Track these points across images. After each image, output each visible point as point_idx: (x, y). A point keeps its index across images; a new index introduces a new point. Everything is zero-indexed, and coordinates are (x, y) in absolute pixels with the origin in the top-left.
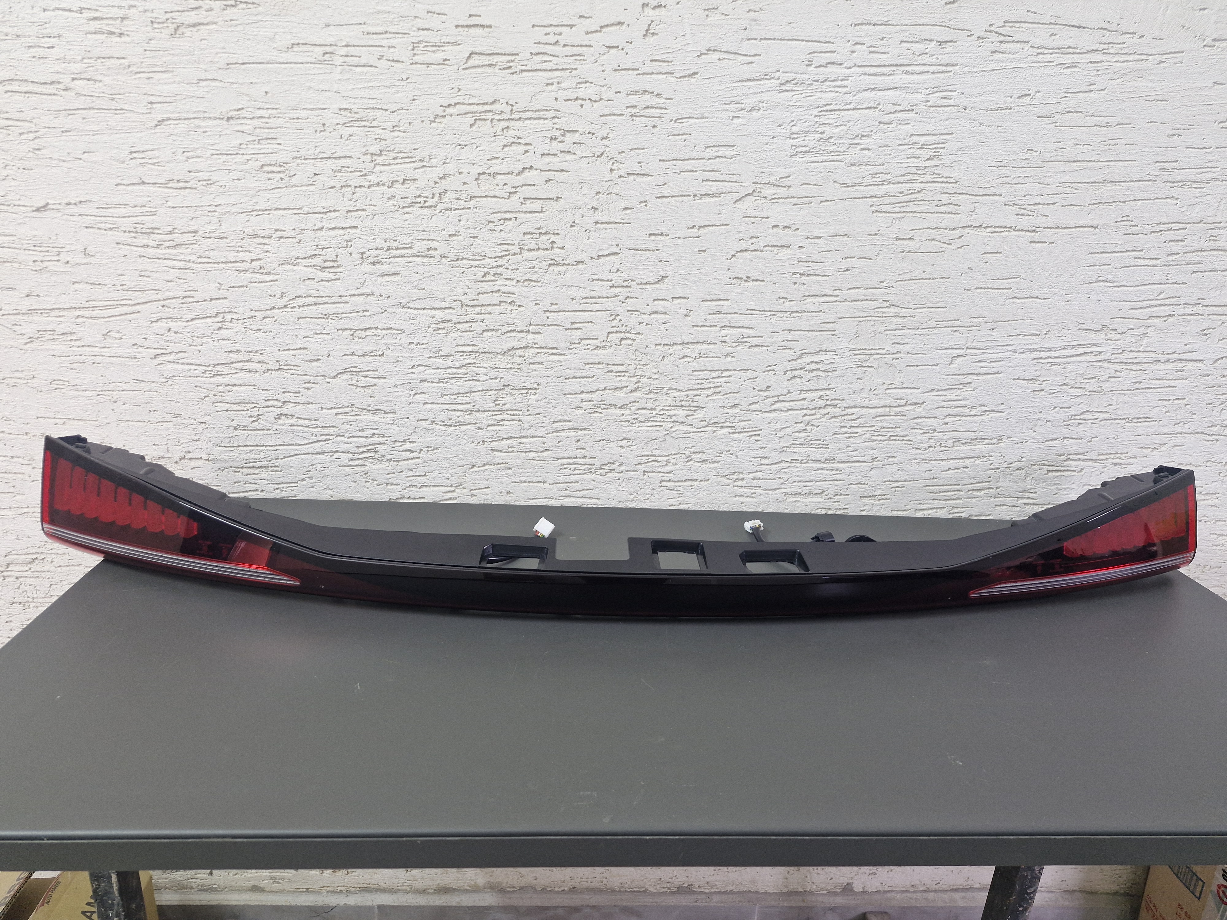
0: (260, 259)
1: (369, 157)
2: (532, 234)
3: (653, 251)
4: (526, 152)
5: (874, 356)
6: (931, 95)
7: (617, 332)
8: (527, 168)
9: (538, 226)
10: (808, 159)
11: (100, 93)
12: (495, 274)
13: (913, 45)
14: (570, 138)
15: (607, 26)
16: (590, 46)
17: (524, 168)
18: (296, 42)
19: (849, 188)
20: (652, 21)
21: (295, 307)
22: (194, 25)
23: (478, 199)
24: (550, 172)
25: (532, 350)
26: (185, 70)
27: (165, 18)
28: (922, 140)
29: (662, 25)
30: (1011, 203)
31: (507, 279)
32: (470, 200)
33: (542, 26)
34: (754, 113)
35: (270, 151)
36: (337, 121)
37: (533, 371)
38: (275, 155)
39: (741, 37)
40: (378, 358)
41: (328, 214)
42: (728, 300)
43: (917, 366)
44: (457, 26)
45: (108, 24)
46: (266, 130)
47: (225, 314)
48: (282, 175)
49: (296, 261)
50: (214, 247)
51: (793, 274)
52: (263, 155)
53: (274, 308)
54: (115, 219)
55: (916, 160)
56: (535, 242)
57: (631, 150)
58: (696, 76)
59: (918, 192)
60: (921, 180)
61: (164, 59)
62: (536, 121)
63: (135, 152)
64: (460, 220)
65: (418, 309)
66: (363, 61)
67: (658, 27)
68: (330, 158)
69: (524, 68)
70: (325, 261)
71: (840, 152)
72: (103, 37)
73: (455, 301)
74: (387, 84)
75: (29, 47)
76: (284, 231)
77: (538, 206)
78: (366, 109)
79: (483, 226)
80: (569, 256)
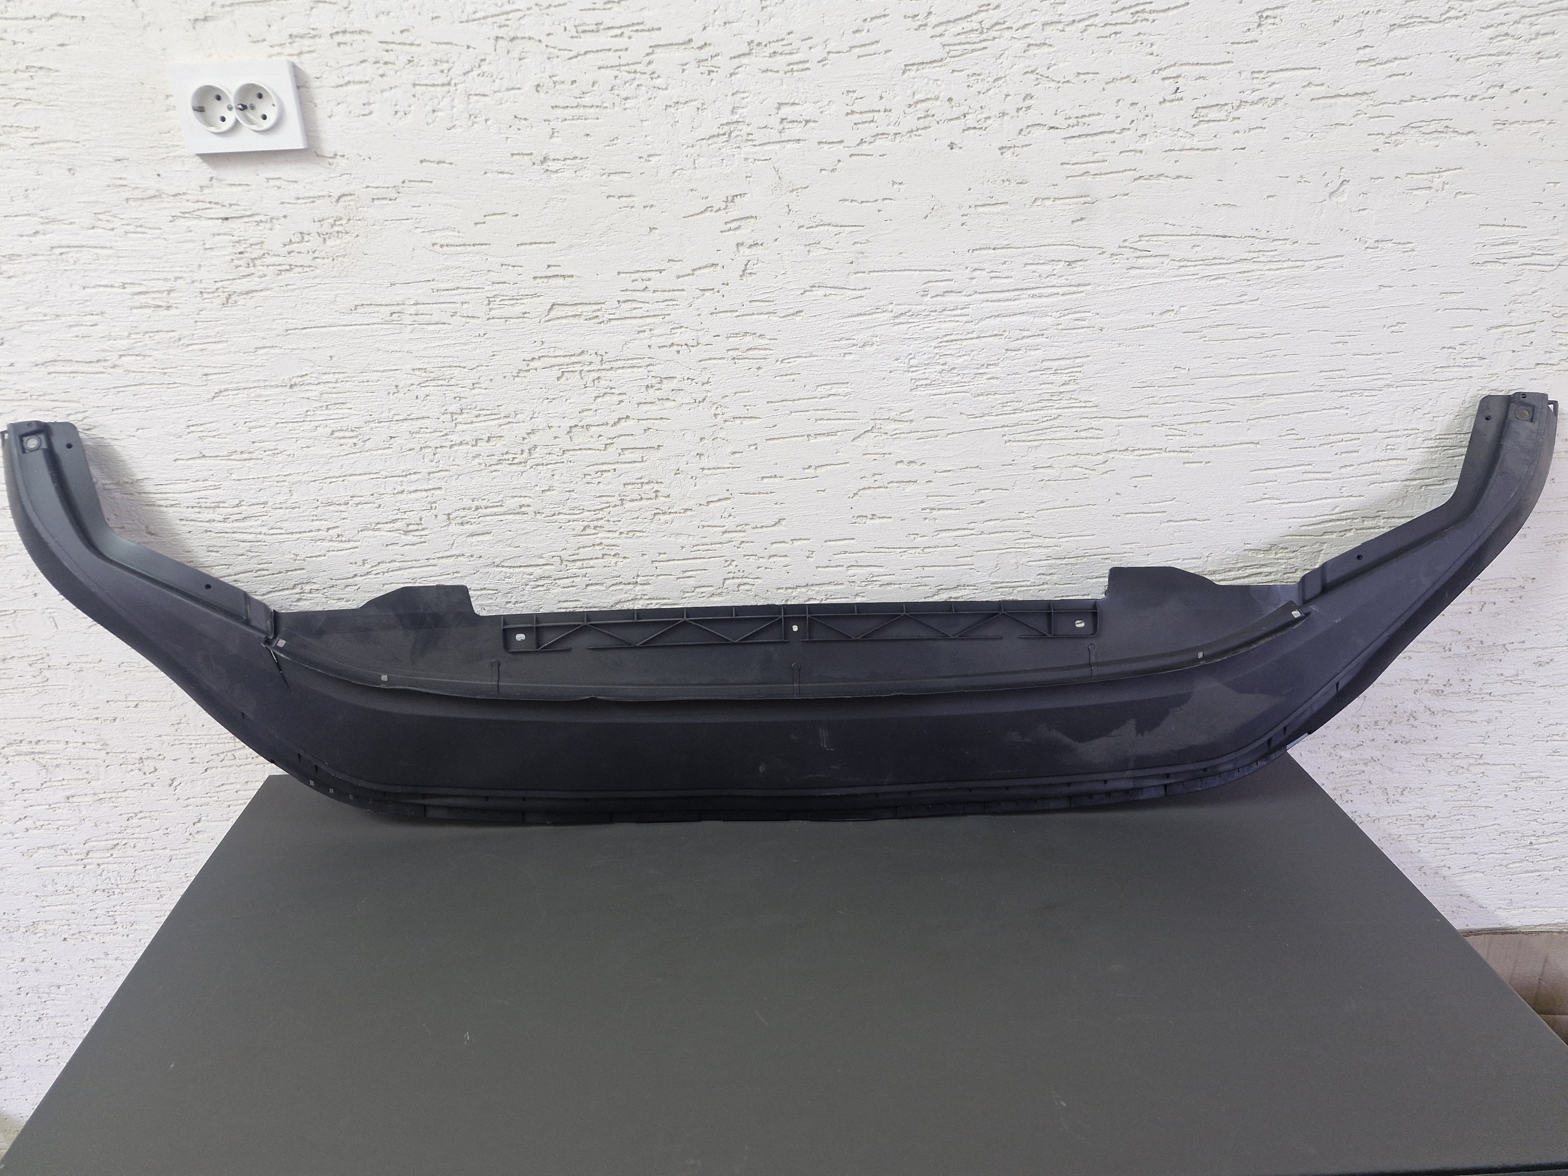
0: (337, 527)
1: (449, 416)
2: (633, 484)
3: (767, 493)
4: (621, 401)
6: (1062, 318)
7: (733, 578)
8: (622, 418)
9: (639, 476)
10: (930, 392)
11: (150, 368)
12: (595, 528)
13: (1038, 267)
14: (667, 385)
15: (700, 268)
16: (683, 290)
17: (619, 418)
18: (361, 303)
19: (978, 419)
20: (749, 261)
21: (379, 573)
22: (247, 293)
23: (571, 453)
24: (649, 421)
26: (241, 339)
27: (215, 288)
28: (1055, 364)
29: (760, 264)
30: (1159, 424)
31: (609, 531)
32: (563, 454)
33: (628, 273)
34: (867, 348)
35: (341, 416)
36: (411, 382)
38: (345, 420)
39: (847, 271)
41: (408, 476)
44: (535, 278)
45: (154, 298)
46: (334, 395)
47: (303, 585)
48: (355, 440)
49: (376, 527)
50: (285, 518)
52: (333, 421)
53: (356, 575)
54: (176, 495)
55: (1049, 386)
56: (637, 493)
57: (736, 393)
58: (801, 314)
59: (1054, 418)
60: (1057, 406)
61: (217, 329)
62: (629, 370)
63: (192, 426)
64: (553, 475)
66: (435, 319)
67: (755, 266)
68: (406, 419)
69: (611, 317)
70: (408, 525)
71: (965, 382)
72: (149, 311)
73: (553, 557)
74: (463, 341)
75: (70, 326)
76: (362, 496)
77: (637, 456)
78: (442, 367)
79: (580, 479)
80: (675, 504)
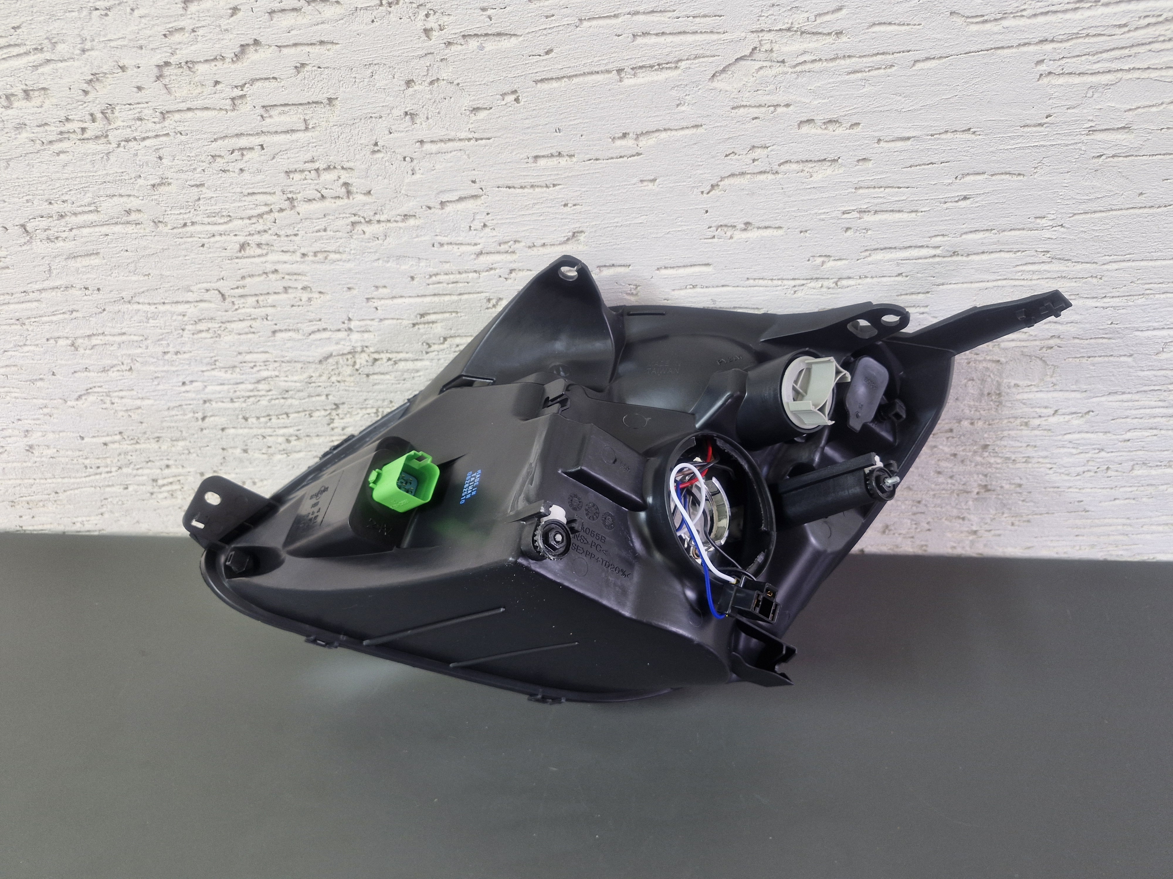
2: (302, 171)
3: (547, 186)
8: (248, 45)
9: (308, 157)
12: (259, 245)
17: (242, 46)
23: (177, 116)
24: (299, 48)
31: (283, 251)
32: (164, 118)
40: (128, 373)
42: (708, 265)
51: (844, 213)
56: (312, 187)
64: (160, 158)
65: (155, 304)
73: (207, 290)
77: (294, 119)
79: (205, 165)
80: (383, 205)
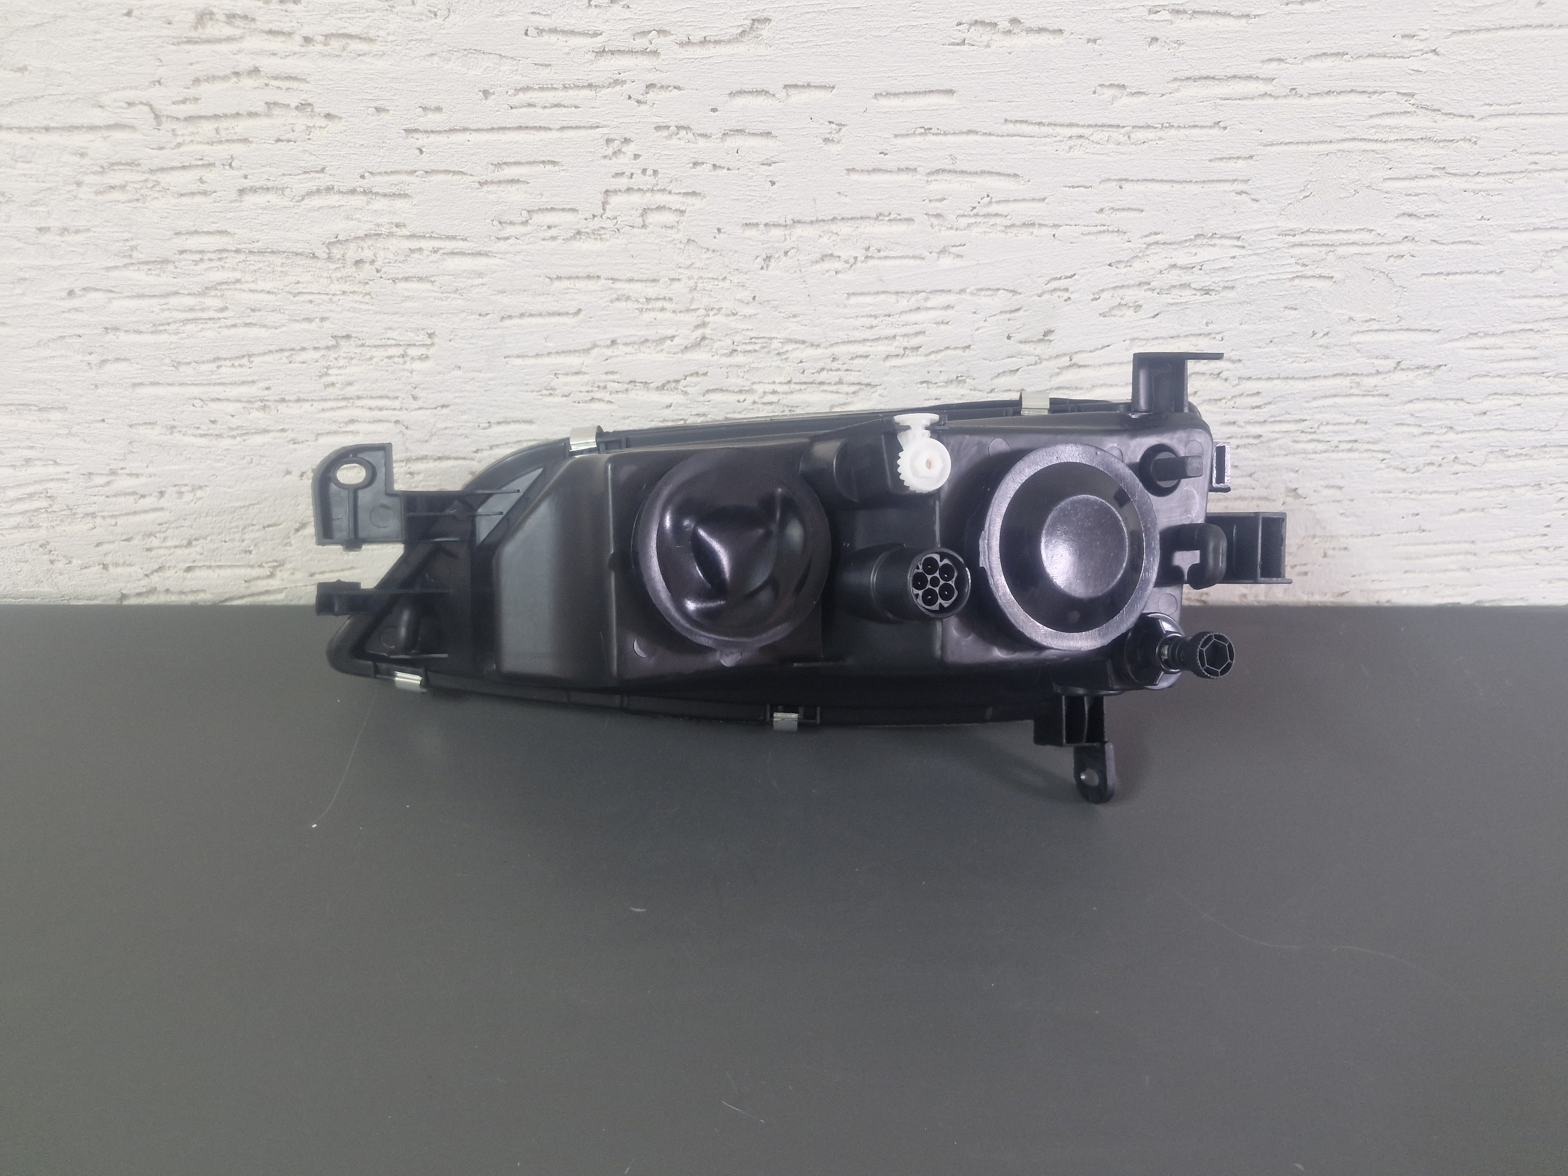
5: (1341, 250)
7: (629, 190)
25: (394, 244)
37: (407, 298)
43: (1448, 274)
